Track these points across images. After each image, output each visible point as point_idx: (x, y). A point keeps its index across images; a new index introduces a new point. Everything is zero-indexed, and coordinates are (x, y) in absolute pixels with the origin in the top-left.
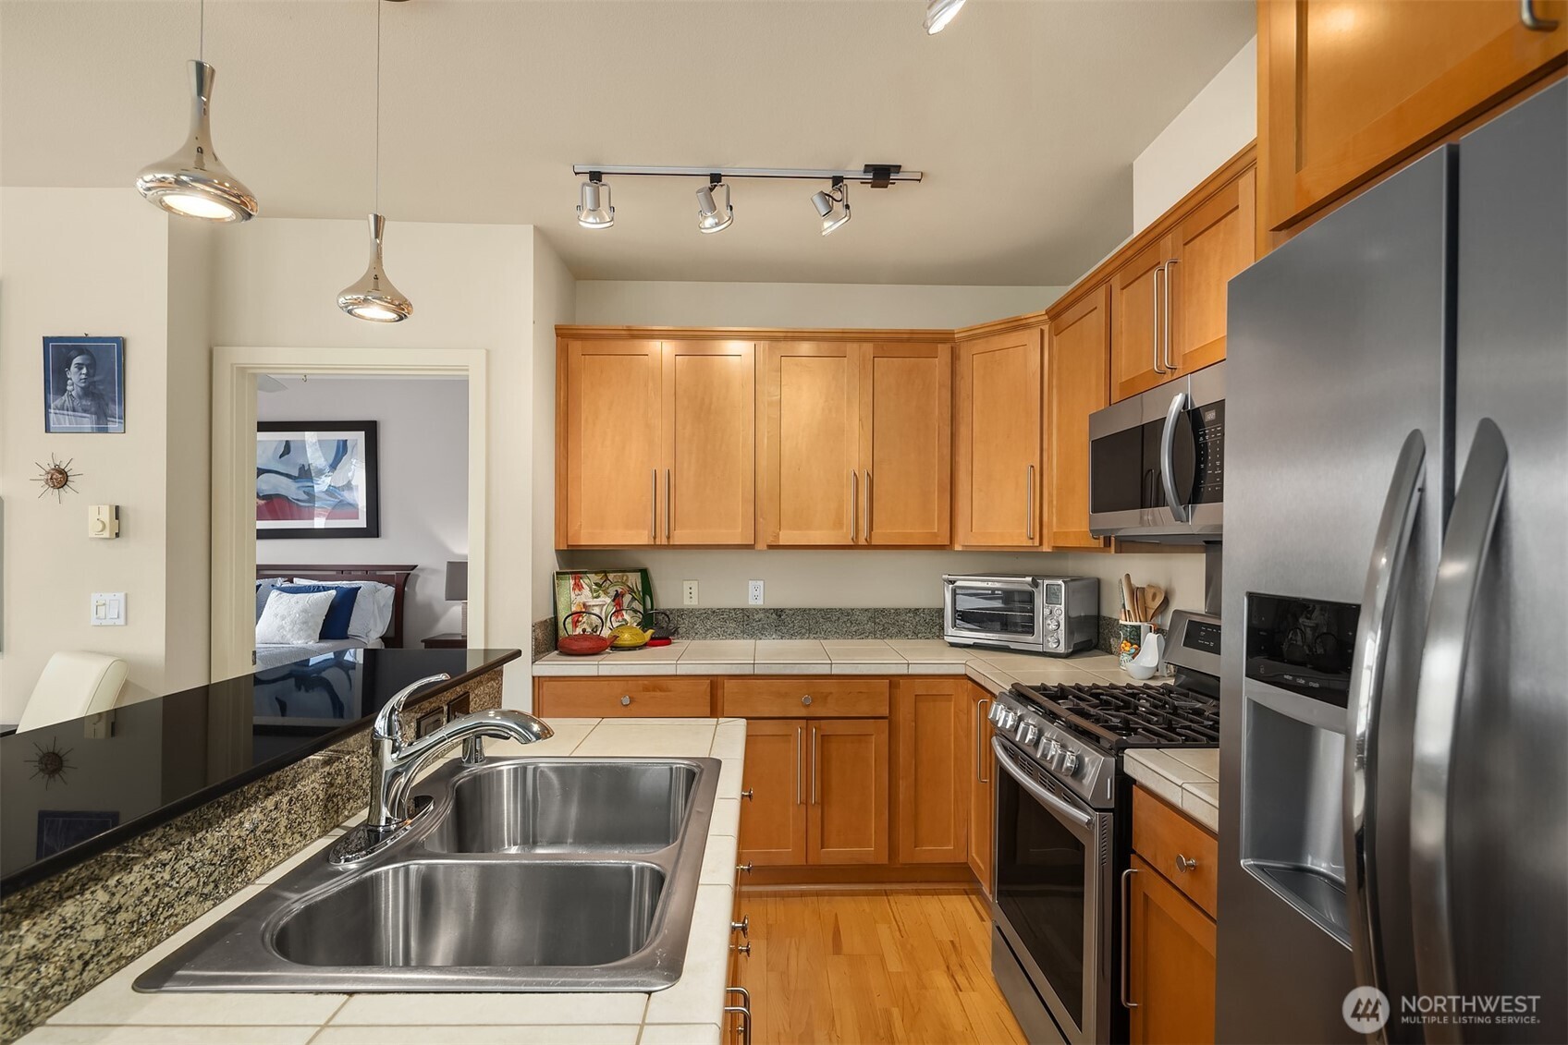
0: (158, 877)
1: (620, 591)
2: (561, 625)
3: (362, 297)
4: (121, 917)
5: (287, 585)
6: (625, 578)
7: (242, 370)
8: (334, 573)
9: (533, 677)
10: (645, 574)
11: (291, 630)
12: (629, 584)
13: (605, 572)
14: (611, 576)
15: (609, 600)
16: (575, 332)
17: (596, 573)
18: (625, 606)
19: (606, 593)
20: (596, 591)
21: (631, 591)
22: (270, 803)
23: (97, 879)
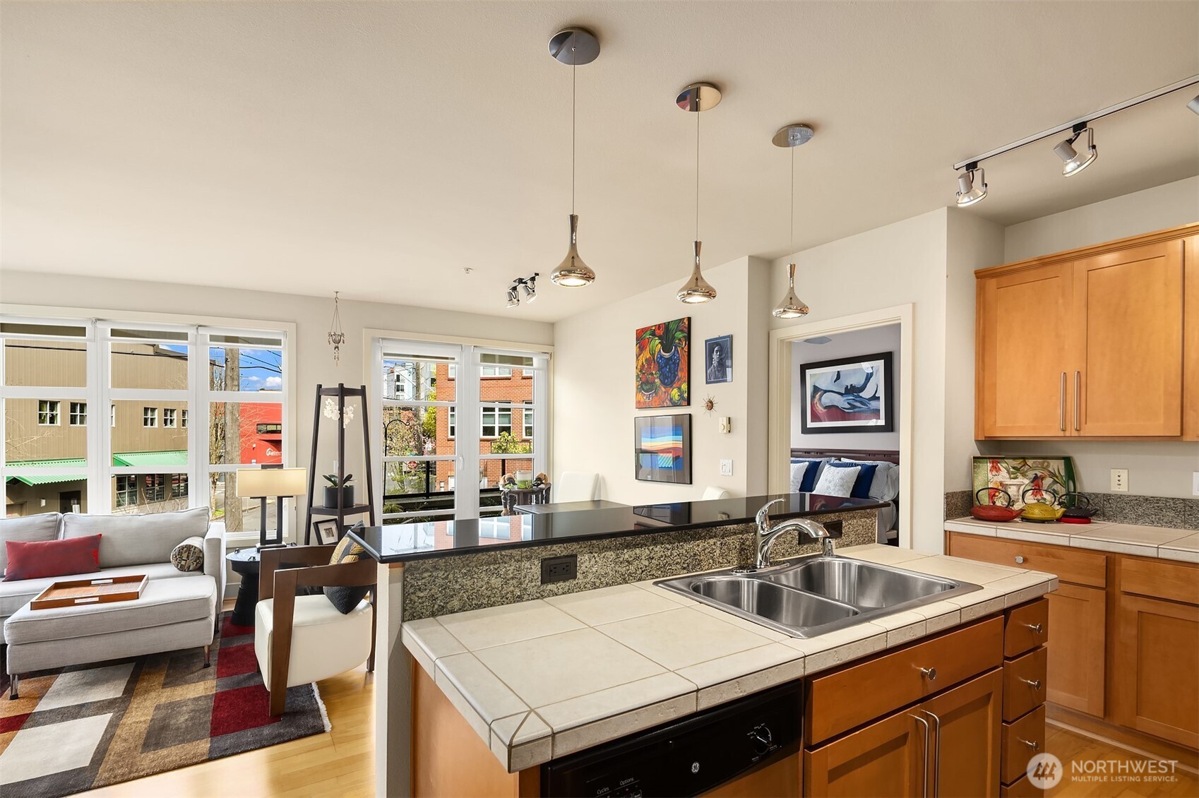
0: (666, 553)
1: (1039, 474)
2: (975, 496)
3: (782, 310)
4: (653, 561)
5: (837, 462)
6: (1046, 464)
7: (782, 341)
8: (864, 455)
9: (945, 531)
10: (1068, 461)
11: (834, 490)
12: (1050, 469)
13: (1024, 458)
14: (1030, 462)
15: (1027, 481)
16: (991, 272)
17: (1014, 459)
18: (1045, 487)
19: (1024, 475)
20: (1013, 473)
21: (1052, 475)
22: (712, 541)
23: (646, 545)
